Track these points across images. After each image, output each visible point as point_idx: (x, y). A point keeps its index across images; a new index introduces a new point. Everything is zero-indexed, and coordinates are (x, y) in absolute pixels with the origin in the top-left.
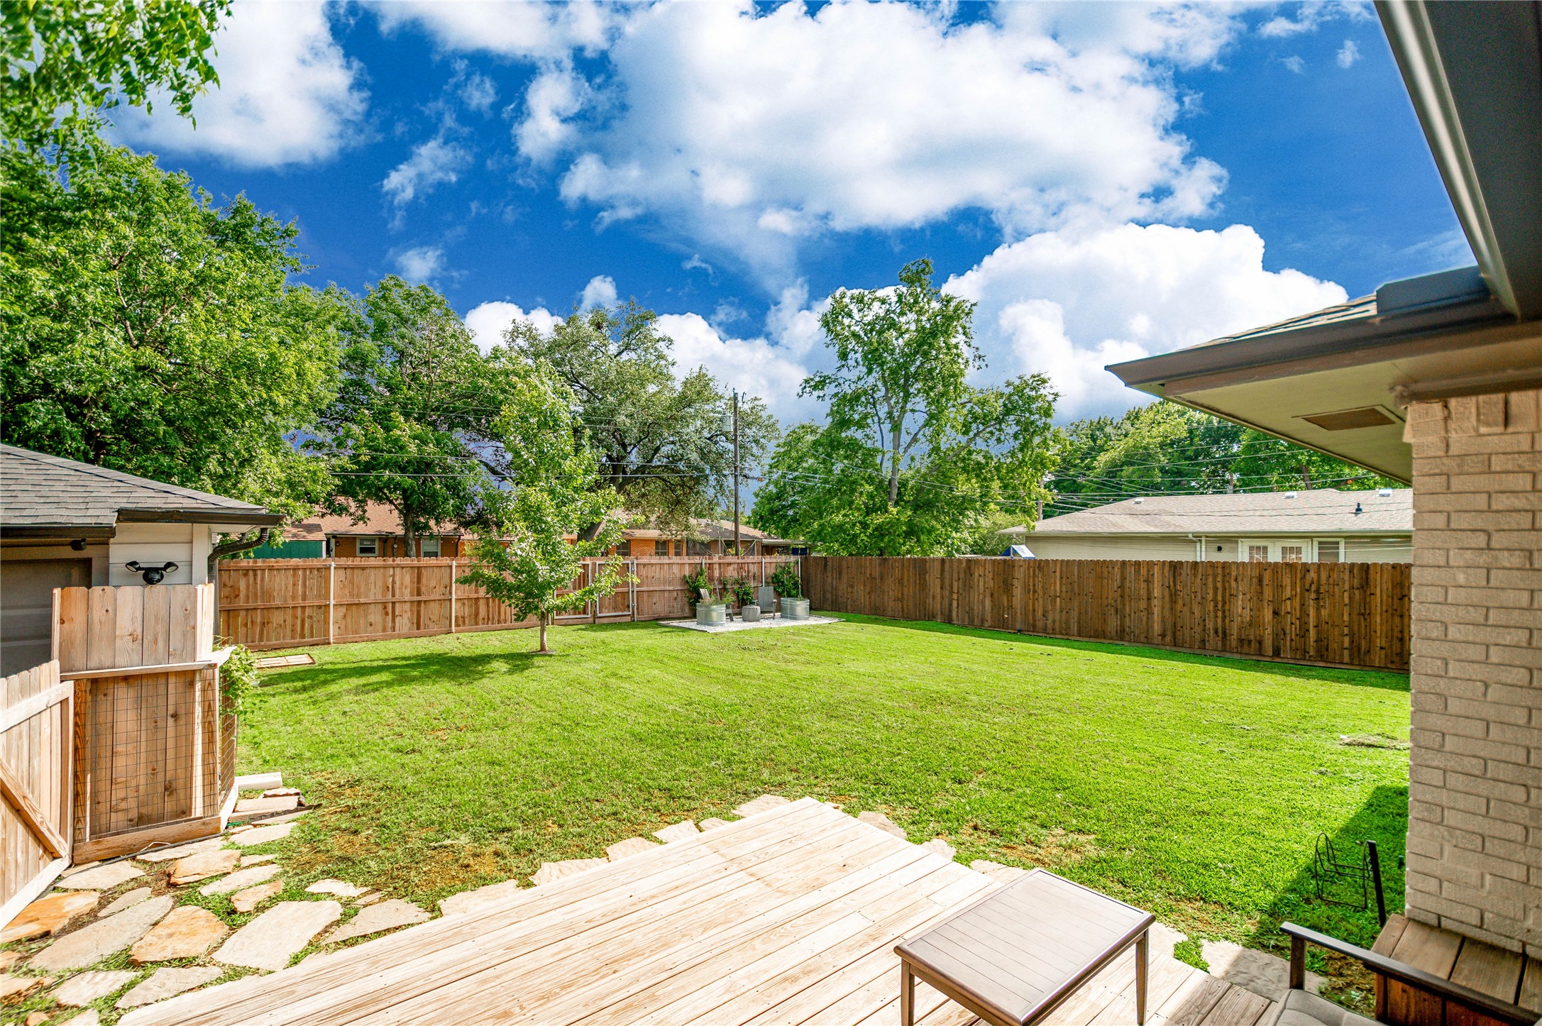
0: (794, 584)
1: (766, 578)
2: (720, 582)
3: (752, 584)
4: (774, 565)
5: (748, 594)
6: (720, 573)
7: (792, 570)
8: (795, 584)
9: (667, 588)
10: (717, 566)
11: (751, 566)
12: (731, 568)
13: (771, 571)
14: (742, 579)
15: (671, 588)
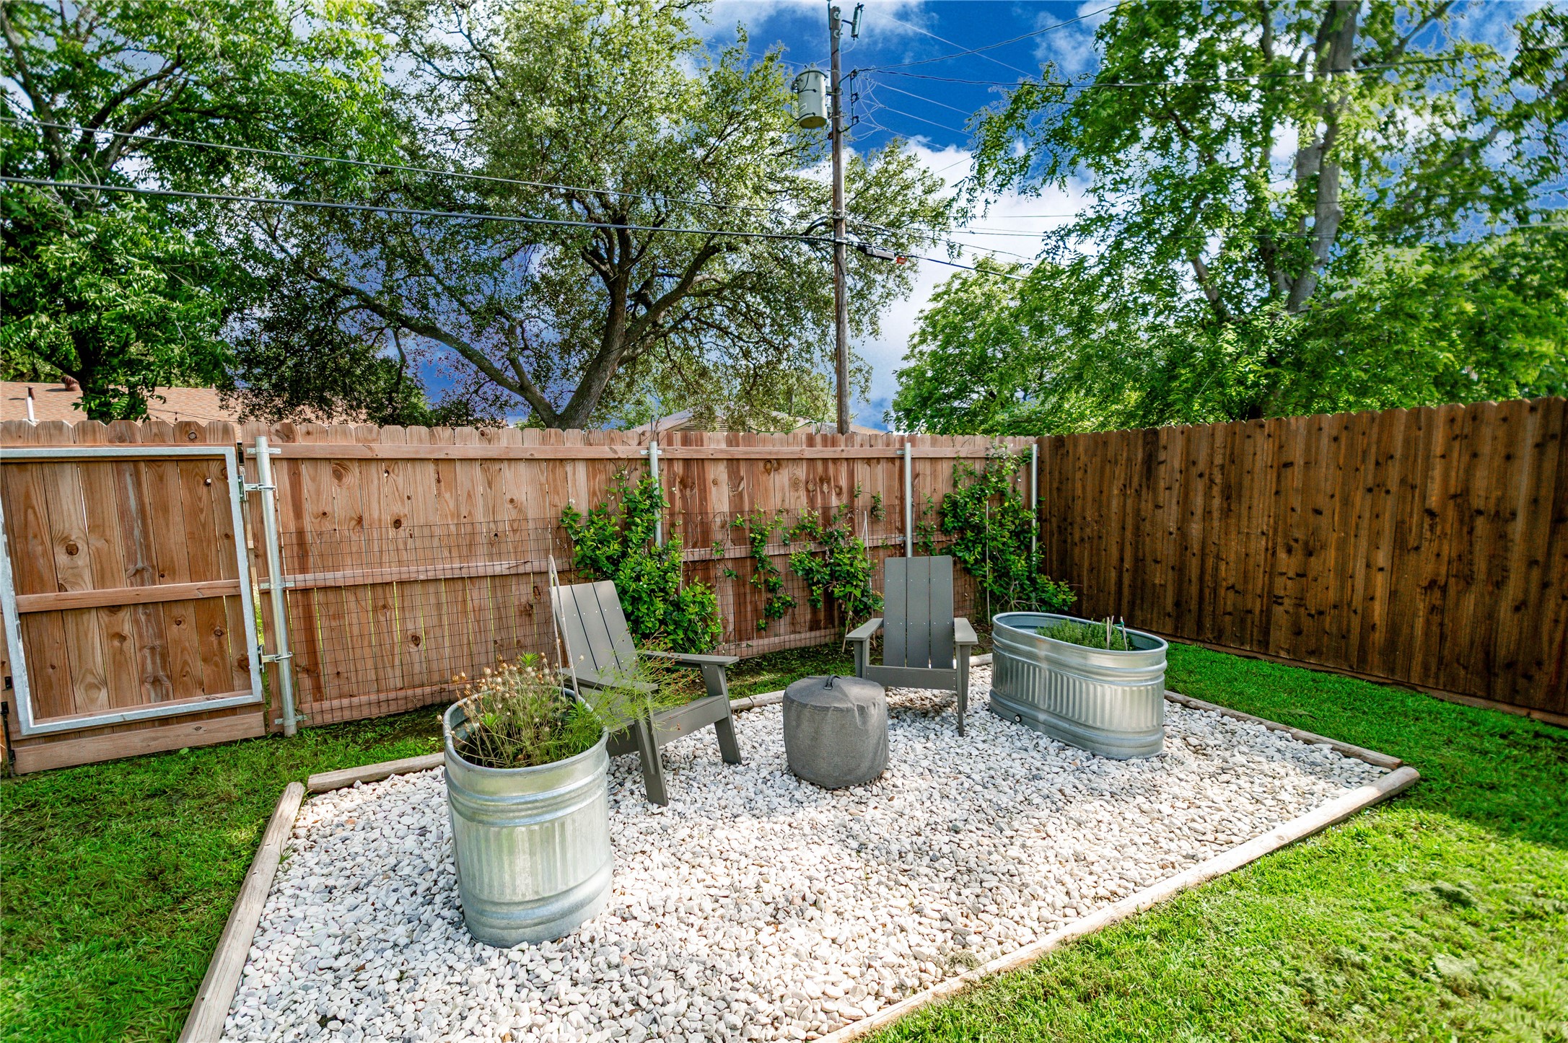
0: (1016, 534)
1: (918, 516)
2: (738, 534)
3: (865, 538)
4: (945, 468)
5: (850, 578)
6: (737, 499)
7: (1007, 485)
8: (1021, 534)
9: (481, 565)
10: (719, 473)
11: (861, 471)
12: (782, 478)
13: (936, 488)
14: (827, 521)
15: (501, 567)
